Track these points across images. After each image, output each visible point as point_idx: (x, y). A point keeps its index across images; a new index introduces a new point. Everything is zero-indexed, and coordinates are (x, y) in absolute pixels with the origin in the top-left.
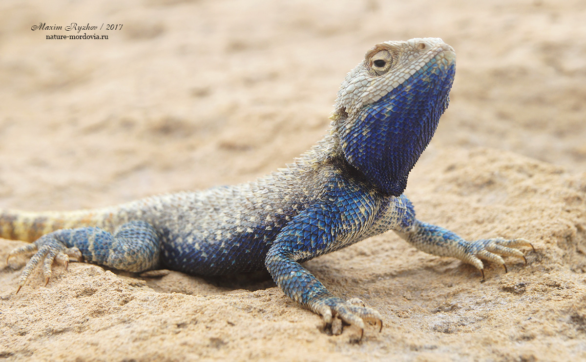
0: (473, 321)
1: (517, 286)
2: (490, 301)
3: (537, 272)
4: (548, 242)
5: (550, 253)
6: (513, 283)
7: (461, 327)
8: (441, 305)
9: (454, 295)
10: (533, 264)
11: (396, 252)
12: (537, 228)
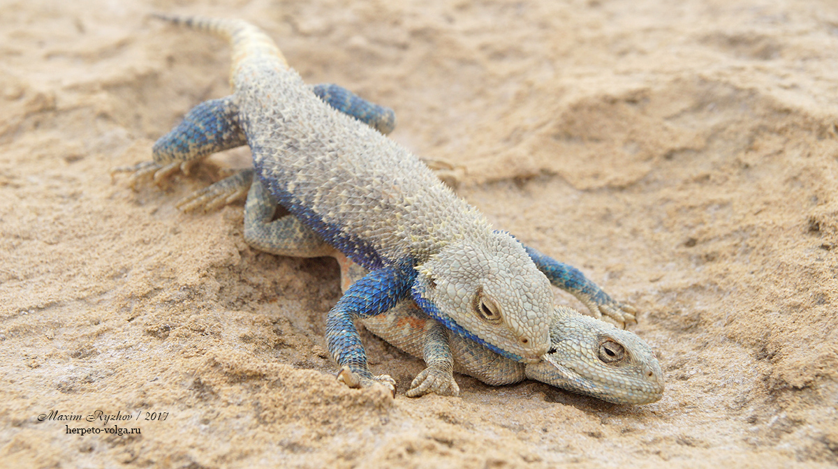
0: (103, 376)
1: (162, 329)
2: (131, 346)
3: (188, 311)
4: (205, 276)
5: (204, 289)
6: (158, 325)
7: (87, 386)
8: (83, 346)
9: (99, 335)
10: (185, 302)
11: (51, 275)
12: (197, 258)
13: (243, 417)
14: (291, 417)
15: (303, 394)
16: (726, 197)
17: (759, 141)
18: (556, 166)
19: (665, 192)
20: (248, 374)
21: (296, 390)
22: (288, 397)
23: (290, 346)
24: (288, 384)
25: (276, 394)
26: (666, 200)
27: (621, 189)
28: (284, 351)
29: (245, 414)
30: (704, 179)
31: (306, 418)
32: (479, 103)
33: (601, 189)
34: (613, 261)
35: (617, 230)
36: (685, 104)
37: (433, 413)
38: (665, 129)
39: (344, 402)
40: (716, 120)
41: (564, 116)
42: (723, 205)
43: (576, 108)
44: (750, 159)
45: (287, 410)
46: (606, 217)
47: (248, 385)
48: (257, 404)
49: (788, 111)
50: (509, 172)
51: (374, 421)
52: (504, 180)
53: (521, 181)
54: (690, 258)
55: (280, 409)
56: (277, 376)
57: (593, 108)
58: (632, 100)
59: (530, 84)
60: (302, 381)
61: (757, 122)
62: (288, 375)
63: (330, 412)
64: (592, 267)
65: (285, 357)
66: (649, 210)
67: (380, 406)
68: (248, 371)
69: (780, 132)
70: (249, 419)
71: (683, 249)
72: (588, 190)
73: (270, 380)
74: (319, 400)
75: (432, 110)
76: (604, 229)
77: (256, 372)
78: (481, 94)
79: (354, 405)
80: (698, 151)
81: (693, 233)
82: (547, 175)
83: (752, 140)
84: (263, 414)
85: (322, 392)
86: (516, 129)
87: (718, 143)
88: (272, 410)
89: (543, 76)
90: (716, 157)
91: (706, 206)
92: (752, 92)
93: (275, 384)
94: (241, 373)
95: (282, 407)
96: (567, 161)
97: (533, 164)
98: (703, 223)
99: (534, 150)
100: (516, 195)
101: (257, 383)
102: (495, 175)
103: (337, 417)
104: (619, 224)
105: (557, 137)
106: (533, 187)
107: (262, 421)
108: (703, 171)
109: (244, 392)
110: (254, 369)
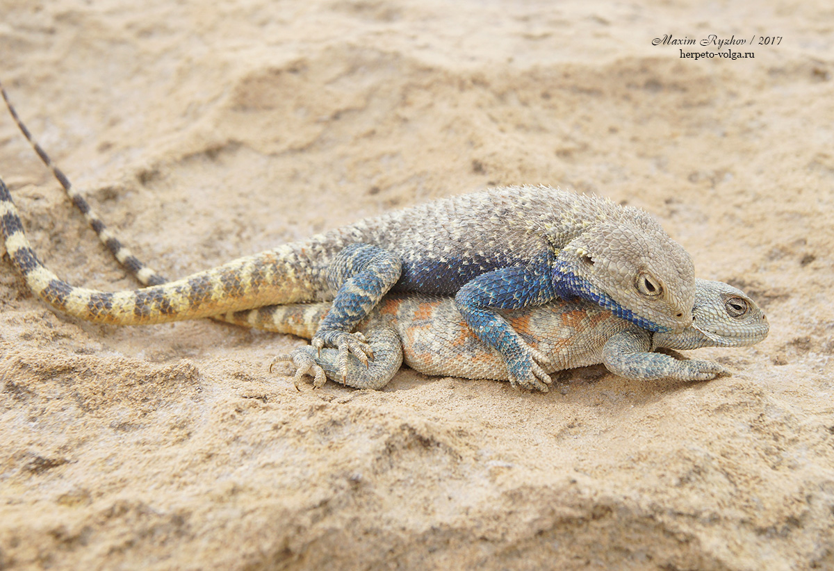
13: (67, 409)
14: (112, 401)
15: (117, 378)
16: (394, 148)
17: (411, 97)
18: (241, 135)
19: (340, 149)
20: (58, 369)
21: (109, 376)
22: (103, 383)
23: (64, 336)
24: (99, 372)
25: (90, 384)
26: (343, 156)
27: (302, 150)
28: (61, 341)
29: (68, 406)
30: (371, 134)
31: (126, 399)
32: (140, 80)
33: (284, 153)
34: (312, 215)
35: (307, 187)
36: (339, 69)
37: (229, 374)
38: (328, 93)
39: (157, 379)
40: (369, 81)
41: (237, 89)
42: (393, 155)
43: (247, 81)
44: (407, 113)
45: (106, 395)
46: (294, 176)
47: (60, 380)
48: (77, 395)
49: (430, 70)
50: (201, 146)
51: (191, 392)
52: (198, 154)
53: (212, 153)
54: (376, 204)
55: (99, 396)
56: (85, 366)
57: (261, 80)
58: (294, 69)
59: (189, 60)
60: (113, 367)
61: (405, 81)
62: (96, 365)
63: (146, 391)
64: (295, 223)
65: (64, 347)
66: (330, 166)
67: (191, 377)
68: (57, 367)
69: (427, 88)
70: (73, 409)
71: (369, 197)
72: (274, 155)
73: (80, 372)
74: (133, 381)
75: (95, 91)
76: (296, 188)
77: (65, 367)
78: (138, 71)
79: (166, 381)
80: (361, 110)
81: (374, 182)
82: (234, 145)
83: (404, 97)
84: (86, 403)
85: (134, 373)
86: (190, 105)
87: (375, 101)
88: (93, 398)
89: (197, 51)
90: (376, 113)
91: (379, 157)
92: (397, 55)
93: (86, 374)
94: (51, 369)
95: (100, 394)
96: (248, 129)
97: (220, 137)
98: (379, 172)
99: (217, 124)
100: (211, 166)
101: (69, 376)
102: (188, 150)
103: (153, 393)
104: (307, 181)
105: (234, 109)
106: (224, 157)
107: (87, 409)
108: (368, 127)
109: (58, 386)
110: (63, 364)
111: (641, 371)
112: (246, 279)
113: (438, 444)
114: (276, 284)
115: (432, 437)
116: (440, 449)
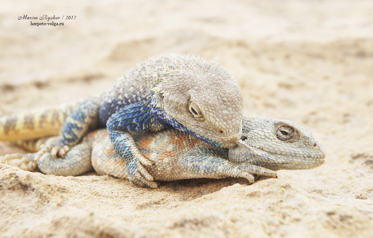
111: (201, 167)
112: (37, 120)
113: (33, 190)
114: (53, 123)
115: (30, 184)
116: (34, 193)
